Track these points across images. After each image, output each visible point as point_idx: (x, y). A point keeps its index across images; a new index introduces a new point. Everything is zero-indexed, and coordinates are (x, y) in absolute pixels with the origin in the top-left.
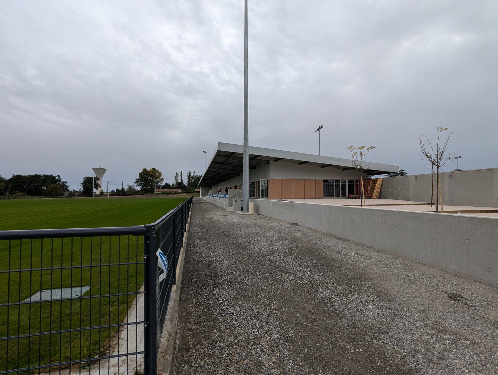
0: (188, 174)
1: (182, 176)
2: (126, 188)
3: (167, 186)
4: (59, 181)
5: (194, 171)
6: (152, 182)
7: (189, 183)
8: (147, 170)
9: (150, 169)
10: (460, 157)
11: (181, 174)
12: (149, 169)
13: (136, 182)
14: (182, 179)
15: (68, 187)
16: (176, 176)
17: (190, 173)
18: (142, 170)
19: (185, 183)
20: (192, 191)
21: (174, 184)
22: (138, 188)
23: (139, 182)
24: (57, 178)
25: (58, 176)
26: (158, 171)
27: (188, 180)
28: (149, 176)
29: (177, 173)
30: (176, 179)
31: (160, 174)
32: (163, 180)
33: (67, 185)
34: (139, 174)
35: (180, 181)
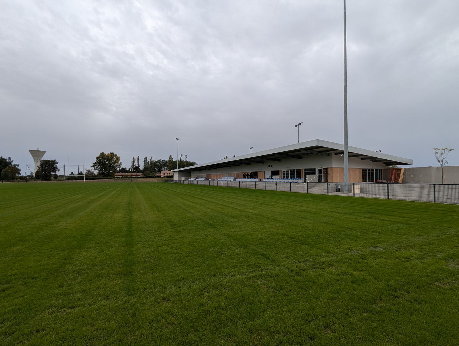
0: (144, 159)
1: (138, 161)
2: (84, 172)
3: (123, 170)
4: (10, 163)
5: (152, 157)
6: (110, 166)
7: (145, 168)
8: (105, 154)
9: (108, 153)
10: (380, 151)
11: (138, 159)
12: (106, 153)
13: (93, 166)
14: (138, 164)
15: (20, 170)
16: (133, 161)
17: (146, 158)
18: (99, 154)
19: (141, 168)
20: (153, 176)
21: (131, 169)
22: (96, 172)
23: (96, 166)
24: (7, 161)
25: (9, 158)
26: (116, 155)
27: (145, 165)
28: (107, 160)
29: (134, 158)
30: (133, 164)
31: (118, 159)
32: (121, 164)
33: (18, 168)
34: (96, 158)
35: (137, 166)
